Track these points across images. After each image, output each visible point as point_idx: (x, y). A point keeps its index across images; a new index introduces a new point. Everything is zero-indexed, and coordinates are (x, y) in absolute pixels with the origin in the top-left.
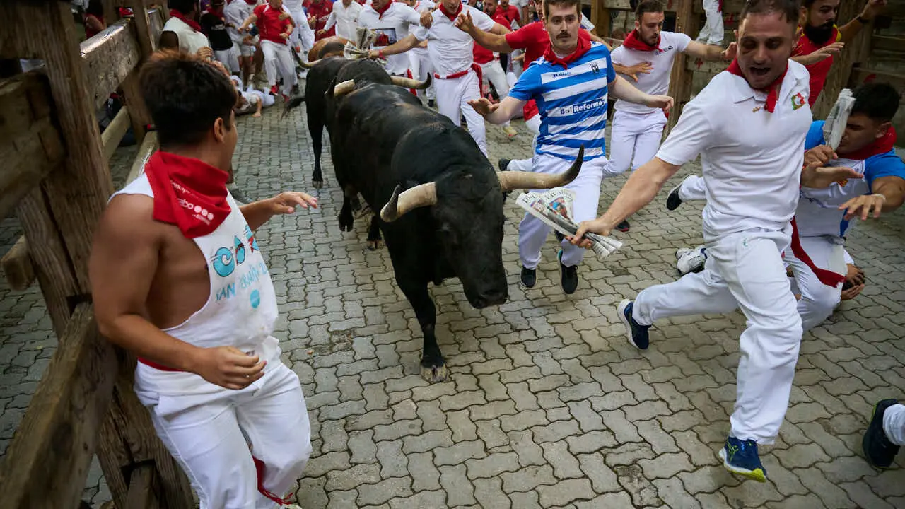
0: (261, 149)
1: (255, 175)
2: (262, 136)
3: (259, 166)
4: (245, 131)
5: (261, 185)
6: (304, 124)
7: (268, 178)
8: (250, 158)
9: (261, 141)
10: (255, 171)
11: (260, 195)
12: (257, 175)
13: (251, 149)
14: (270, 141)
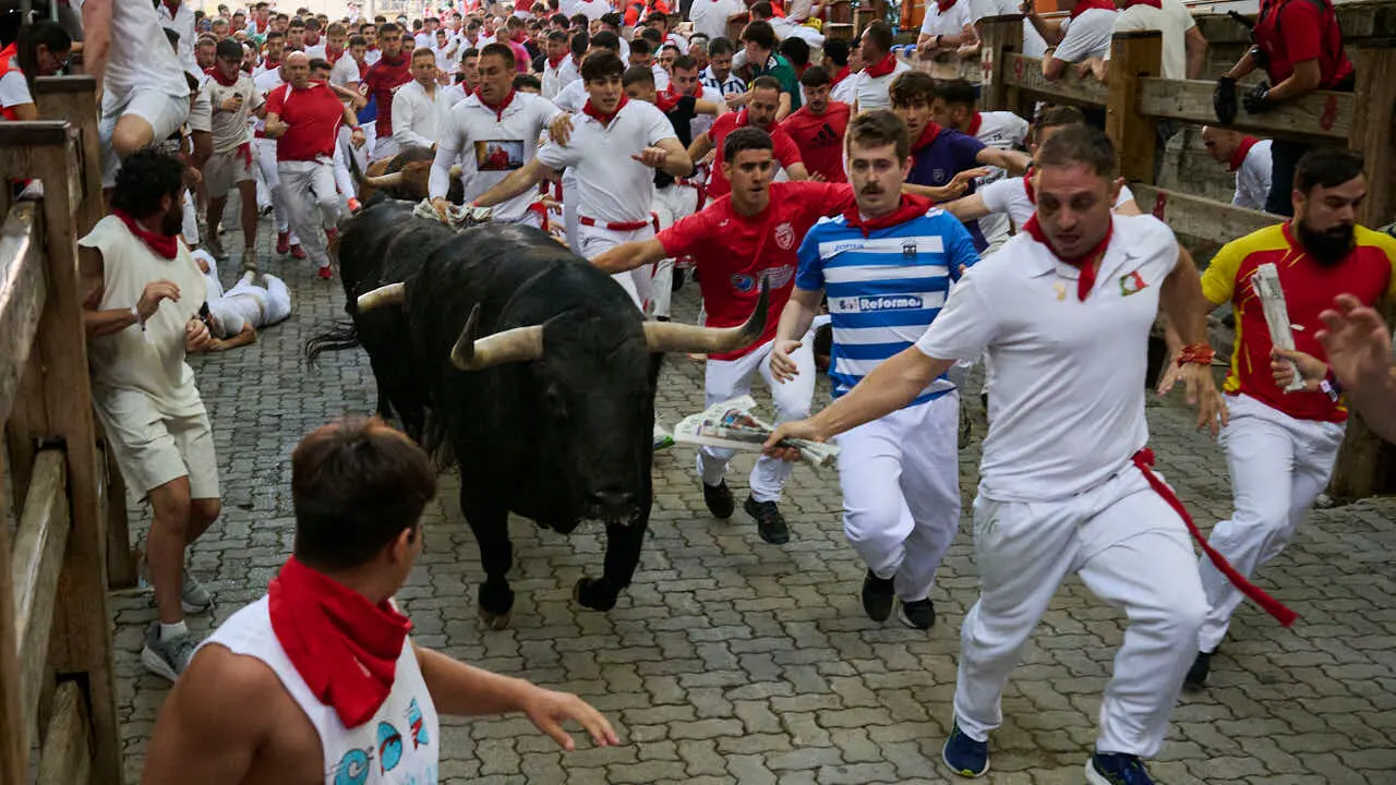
0: (257, 436)
1: (243, 507)
2: (259, 402)
3: (253, 482)
4: (220, 385)
5: (260, 537)
6: (361, 373)
7: (276, 517)
8: (231, 458)
9: (259, 414)
10: (245, 496)
11: (257, 561)
12: (249, 507)
13: (234, 434)
14: (280, 416)
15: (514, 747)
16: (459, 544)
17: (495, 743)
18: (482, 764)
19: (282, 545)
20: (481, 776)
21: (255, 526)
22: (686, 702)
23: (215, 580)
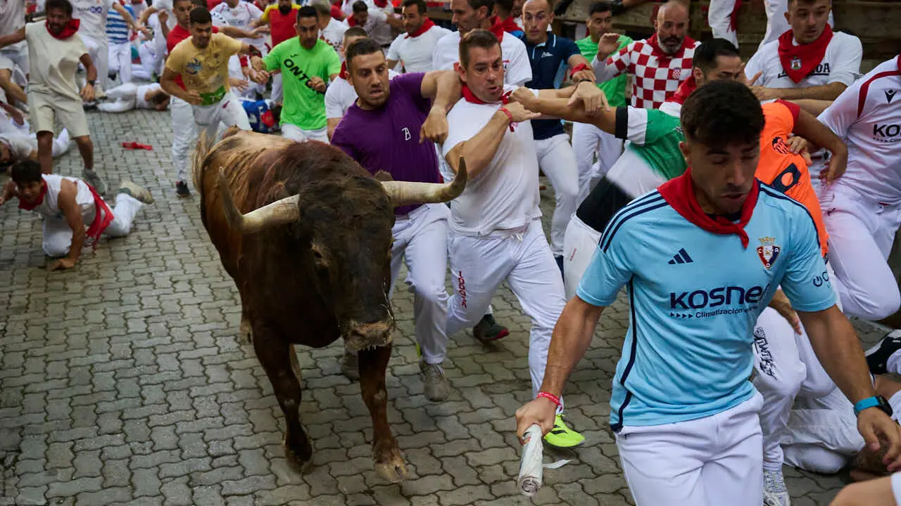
15: (216, 401)
16: (175, 282)
17: (204, 399)
18: (197, 411)
19: (67, 289)
20: (197, 419)
21: (49, 279)
22: (316, 367)
23: (26, 312)
